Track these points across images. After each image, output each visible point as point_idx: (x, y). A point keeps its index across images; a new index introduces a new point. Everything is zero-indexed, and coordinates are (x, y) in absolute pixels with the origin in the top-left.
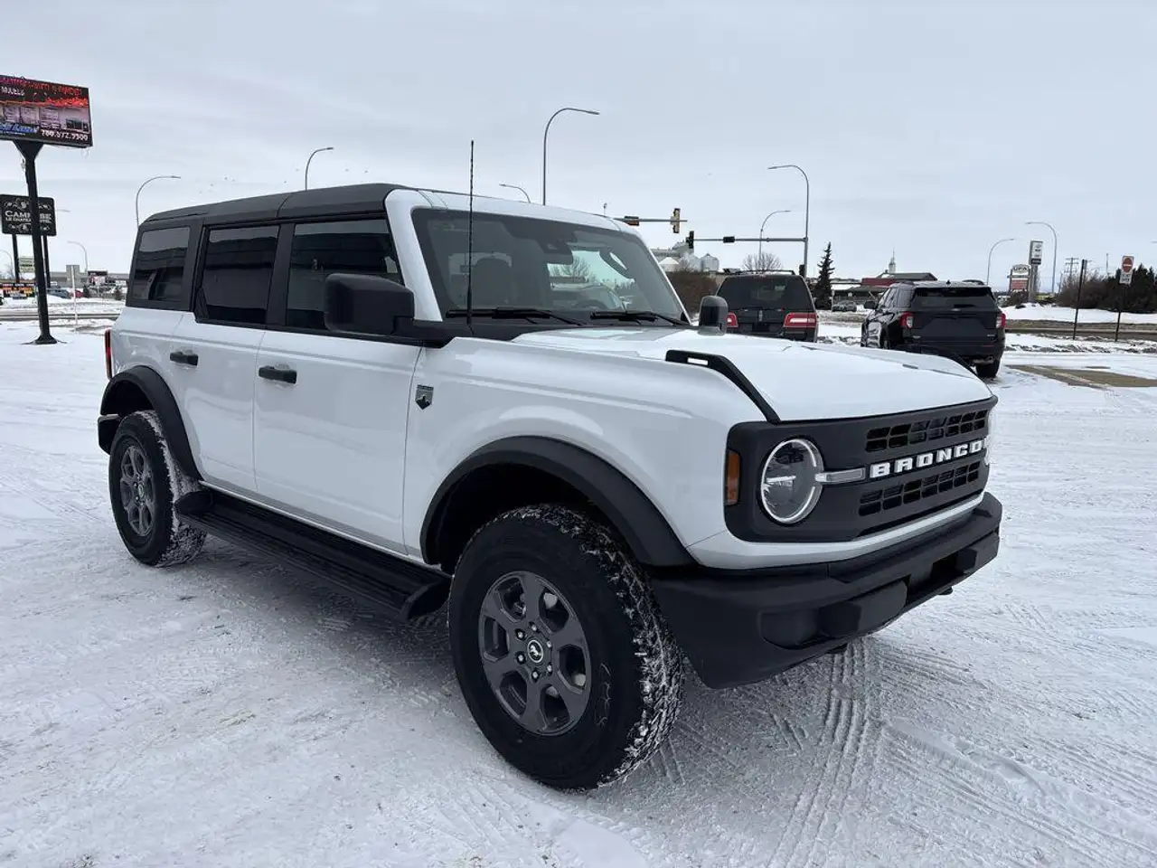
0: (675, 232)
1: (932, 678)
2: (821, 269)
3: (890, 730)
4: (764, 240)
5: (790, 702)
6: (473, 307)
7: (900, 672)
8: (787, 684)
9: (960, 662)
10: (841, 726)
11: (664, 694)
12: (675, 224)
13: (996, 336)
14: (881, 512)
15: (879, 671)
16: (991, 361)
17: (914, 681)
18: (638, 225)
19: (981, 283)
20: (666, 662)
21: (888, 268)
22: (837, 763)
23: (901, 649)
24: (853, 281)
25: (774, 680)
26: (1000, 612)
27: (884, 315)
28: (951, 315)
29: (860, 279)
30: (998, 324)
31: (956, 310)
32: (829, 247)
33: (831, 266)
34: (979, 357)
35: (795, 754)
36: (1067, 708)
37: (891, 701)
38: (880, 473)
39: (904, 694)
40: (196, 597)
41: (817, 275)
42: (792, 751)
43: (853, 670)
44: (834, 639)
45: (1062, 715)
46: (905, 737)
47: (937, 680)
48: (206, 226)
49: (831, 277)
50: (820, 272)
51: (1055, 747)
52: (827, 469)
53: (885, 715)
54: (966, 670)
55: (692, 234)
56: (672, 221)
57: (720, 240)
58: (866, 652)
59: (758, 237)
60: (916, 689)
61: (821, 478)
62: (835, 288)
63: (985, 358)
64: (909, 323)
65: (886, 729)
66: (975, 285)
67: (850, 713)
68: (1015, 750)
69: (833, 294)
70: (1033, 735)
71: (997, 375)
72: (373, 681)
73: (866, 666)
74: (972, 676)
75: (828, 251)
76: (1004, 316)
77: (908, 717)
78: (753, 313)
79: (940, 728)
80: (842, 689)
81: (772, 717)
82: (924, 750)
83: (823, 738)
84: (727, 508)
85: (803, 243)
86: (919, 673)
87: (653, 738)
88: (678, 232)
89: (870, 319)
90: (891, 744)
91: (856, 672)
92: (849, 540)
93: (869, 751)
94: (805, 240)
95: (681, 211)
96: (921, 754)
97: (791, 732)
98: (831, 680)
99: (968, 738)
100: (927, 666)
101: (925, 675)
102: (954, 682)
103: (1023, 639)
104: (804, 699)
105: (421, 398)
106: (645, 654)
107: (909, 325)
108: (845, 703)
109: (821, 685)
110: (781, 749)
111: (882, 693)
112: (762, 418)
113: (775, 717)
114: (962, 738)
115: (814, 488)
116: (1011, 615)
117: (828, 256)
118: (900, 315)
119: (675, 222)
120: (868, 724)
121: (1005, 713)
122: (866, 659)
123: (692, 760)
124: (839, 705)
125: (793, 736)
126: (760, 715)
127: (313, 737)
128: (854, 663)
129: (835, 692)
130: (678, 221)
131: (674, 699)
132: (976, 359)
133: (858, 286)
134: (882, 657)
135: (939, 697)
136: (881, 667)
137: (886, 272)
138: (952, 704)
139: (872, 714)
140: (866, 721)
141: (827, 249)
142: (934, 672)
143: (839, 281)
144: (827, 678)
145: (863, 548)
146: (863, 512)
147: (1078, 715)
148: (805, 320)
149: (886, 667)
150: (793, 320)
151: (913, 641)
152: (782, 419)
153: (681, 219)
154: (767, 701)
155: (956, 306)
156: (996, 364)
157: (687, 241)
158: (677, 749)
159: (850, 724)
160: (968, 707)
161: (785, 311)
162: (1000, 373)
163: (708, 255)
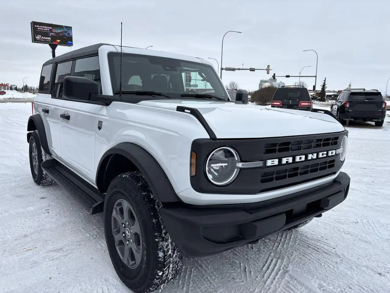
0: (268, 73)
1: (318, 251)
2: (322, 87)
3: (290, 275)
4: (301, 77)
5: (251, 258)
6: (122, 90)
7: (304, 247)
8: (253, 249)
9: (333, 244)
10: (269, 271)
11: (170, 258)
12: (268, 71)
13: (383, 111)
14: (273, 182)
15: (295, 246)
16: (381, 120)
17: (309, 252)
18: (254, 71)
19: (377, 91)
20: (171, 243)
21: (348, 87)
22: (261, 289)
23: (308, 236)
24: (334, 92)
25: (248, 247)
26: (357, 223)
27: (339, 102)
28: (365, 103)
29: (337, 91)
30: (384, 106)
31: (366, 100)
32: (325, 79)
33: (326, 86)
34: (375, 119)
35: (243, 283)
36: (375, 270)
37: (296, 261)
38: (272, 164)
39: (303, 258)
40: (46, 198)
41: (321, 89)
42: (243, 281)
43: (284, 245)
44: (245, 239)
45: (372, 273)
46: (296, 279)
47: (319, 252)
48: (56, 63)
49: (326, 90)
50: (322, 88)
51: (364, 289)
52: (242, 161)
53: (290, 267)
54: (334, 248)
55: (274, 74)
56: (267, 70)
57: (285, 76)
58: (292, 236)
59: (299, 76)
60: (309, 256)
61: (240, 165)
62: (327, 94)
63: (378, 119)
64: (348, 105)
65: (289, 274)
66: (375, 91)
67: (275, 265)
68: (345, 289)
69: (326, 96)
70: (355, 282)
71: (383, 125)
72: (89, 235)
73: (290, 243)
74: (336, 252)
75: (325, 81)
76: (386, 103)
77: (301, 269)
78: (288, 101)
79: (313, 276)
80: (276, 253)
81: (240, 264)
82: (302, 287)
83: (259, 276)
84: (192, 177)
85: (315, 78)
86: (313, 248)
87: (167, 276)
88: (269, 74)
89: (334, 104)
90: (289, 282)
91: (285, 246)
92: (255, 194)
93: (277, 284)
94: (316, 76)
95: (270, 66)
96: (300, 288)
97: (246, 272)
98: (272, 248)
99: (325, 282)
100: (317, 245)
101: (315, 249)
102: (327, 254)
103: (364, 235)
104: (257, 256)
105: (99, 126)
106: (161, 240)
107: (348, 106)
108: (274, 260)
109: (267, 251)
110: (238, 280)
111: (293, 257)
112: (208, 137)
113: (242, 264)
114: (322, 282)
115: (236, 169)
116: (362, 224)
117: (325, 82)
118: (344, 102)
119: (268, 70)
120: (281, 271)
121: (346, 270)
122: (291, 240)
123: (197, 282)
124: (272, 261)
125: (246, 274)
126: (236, 262)
127: (52, 259)
128: (285, 241)
129: (272, 254)
130: (269, 70)
131: (177, 259)
132: (374, 119)
133: (337, 93)
134: (298, 239)
135: (318, 260)
136: (297, 244)
137: (348, 88)
138: (323, 264)
139: (285, 267)
140: (281, 269)
141: (324, 80)
142: (319, 248)
143: (329, 91)
144: (271, 248)
145: (261, 198)
146: (262, 181)
147: (380, 274)
148: (307, 104)
149: (299, 244)
150: (302, 104)
151: (314, 233)
152: (218, 137)
153: (270, 69)
154: (241, 256)
155: (366, 99)
156: (383, 121)
157: (273, 77)
158: (194, 276)
159: (273, 270)
160: (329, 266)
161: (300, 100)
162: (384, 125)
163: (281, 82)
